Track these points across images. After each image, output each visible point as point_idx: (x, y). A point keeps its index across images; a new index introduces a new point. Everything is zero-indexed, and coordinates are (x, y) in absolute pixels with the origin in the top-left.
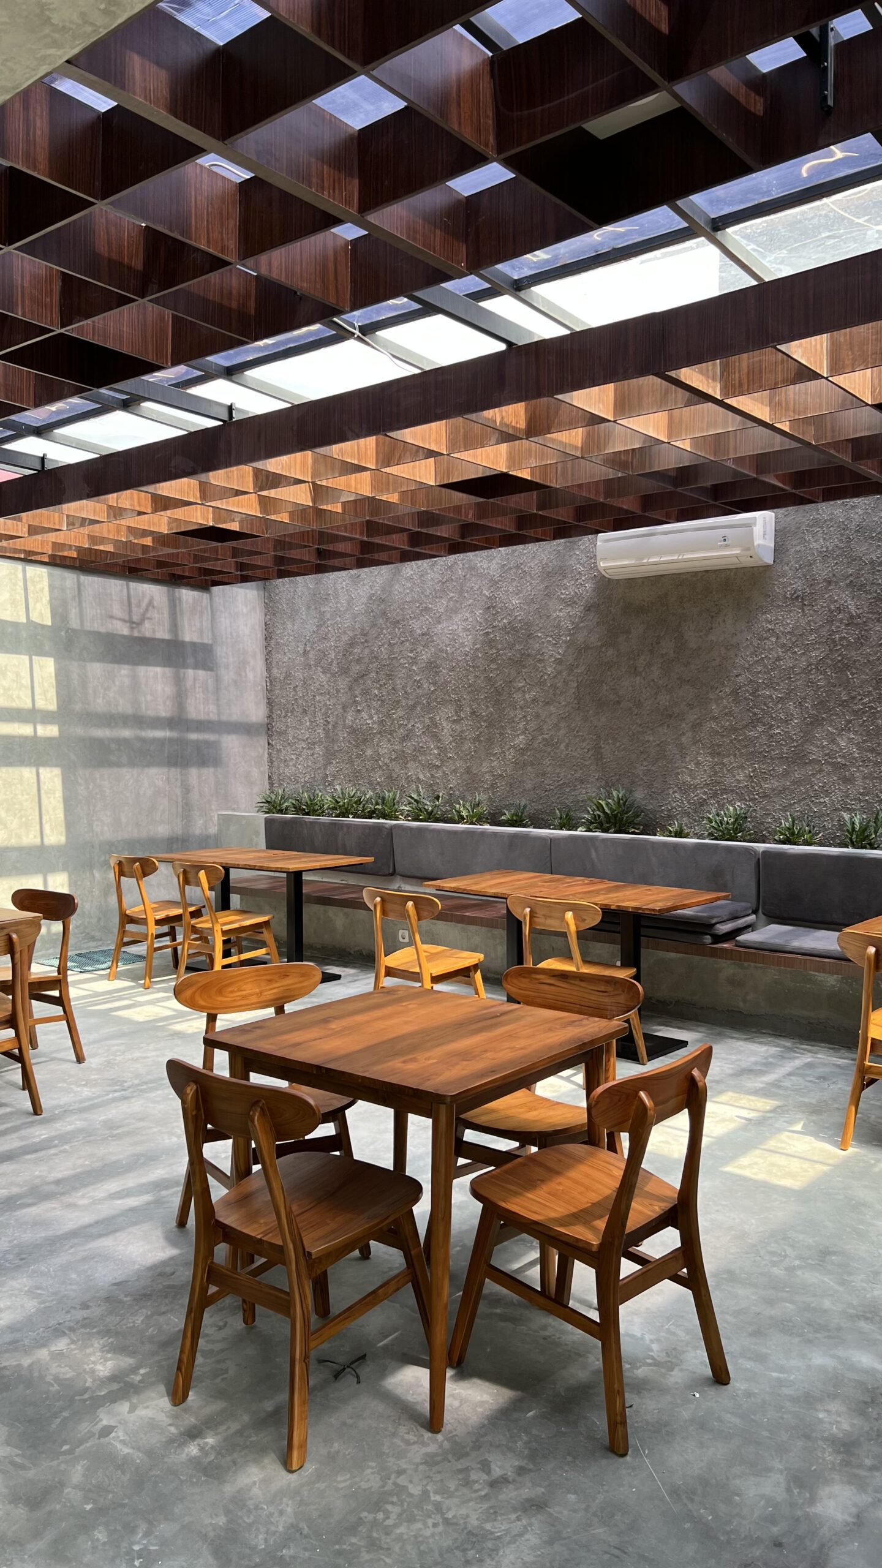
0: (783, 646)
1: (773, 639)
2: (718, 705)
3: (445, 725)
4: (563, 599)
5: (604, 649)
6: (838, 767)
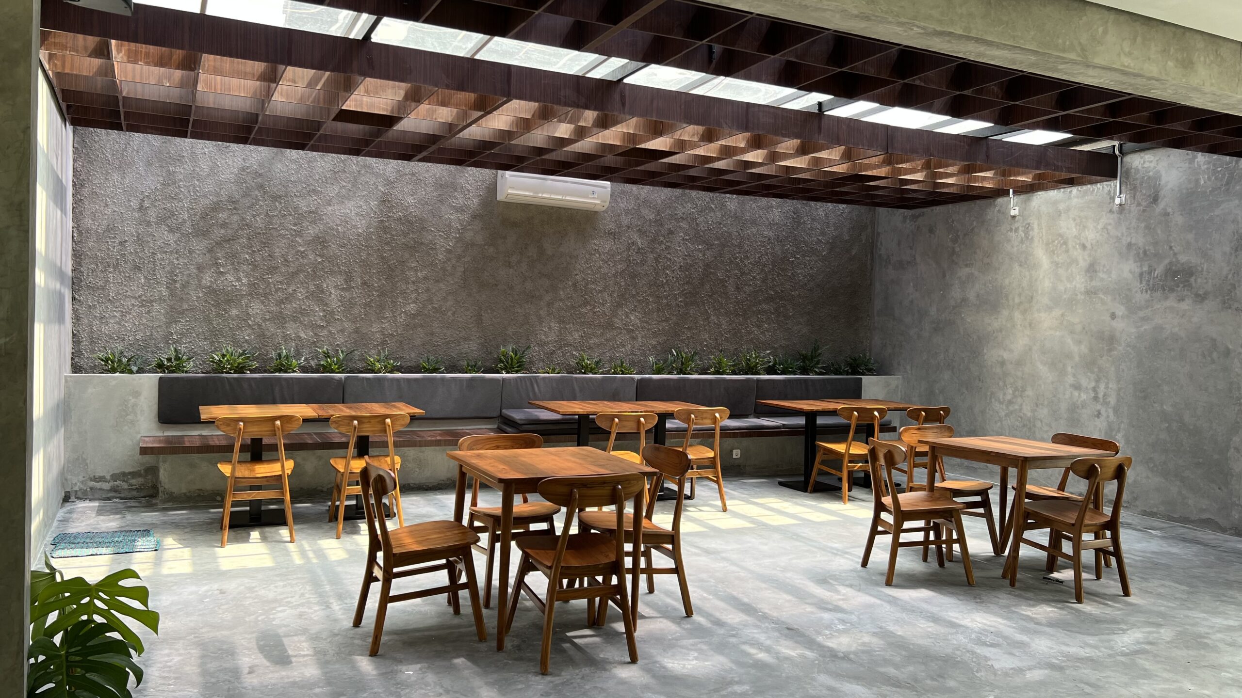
0: (603, 260)
1: (597, 255)
2: (564, 291)
3: (333, 291)
4: (454, 207)
5: (486, 247)
6: (630, 331)
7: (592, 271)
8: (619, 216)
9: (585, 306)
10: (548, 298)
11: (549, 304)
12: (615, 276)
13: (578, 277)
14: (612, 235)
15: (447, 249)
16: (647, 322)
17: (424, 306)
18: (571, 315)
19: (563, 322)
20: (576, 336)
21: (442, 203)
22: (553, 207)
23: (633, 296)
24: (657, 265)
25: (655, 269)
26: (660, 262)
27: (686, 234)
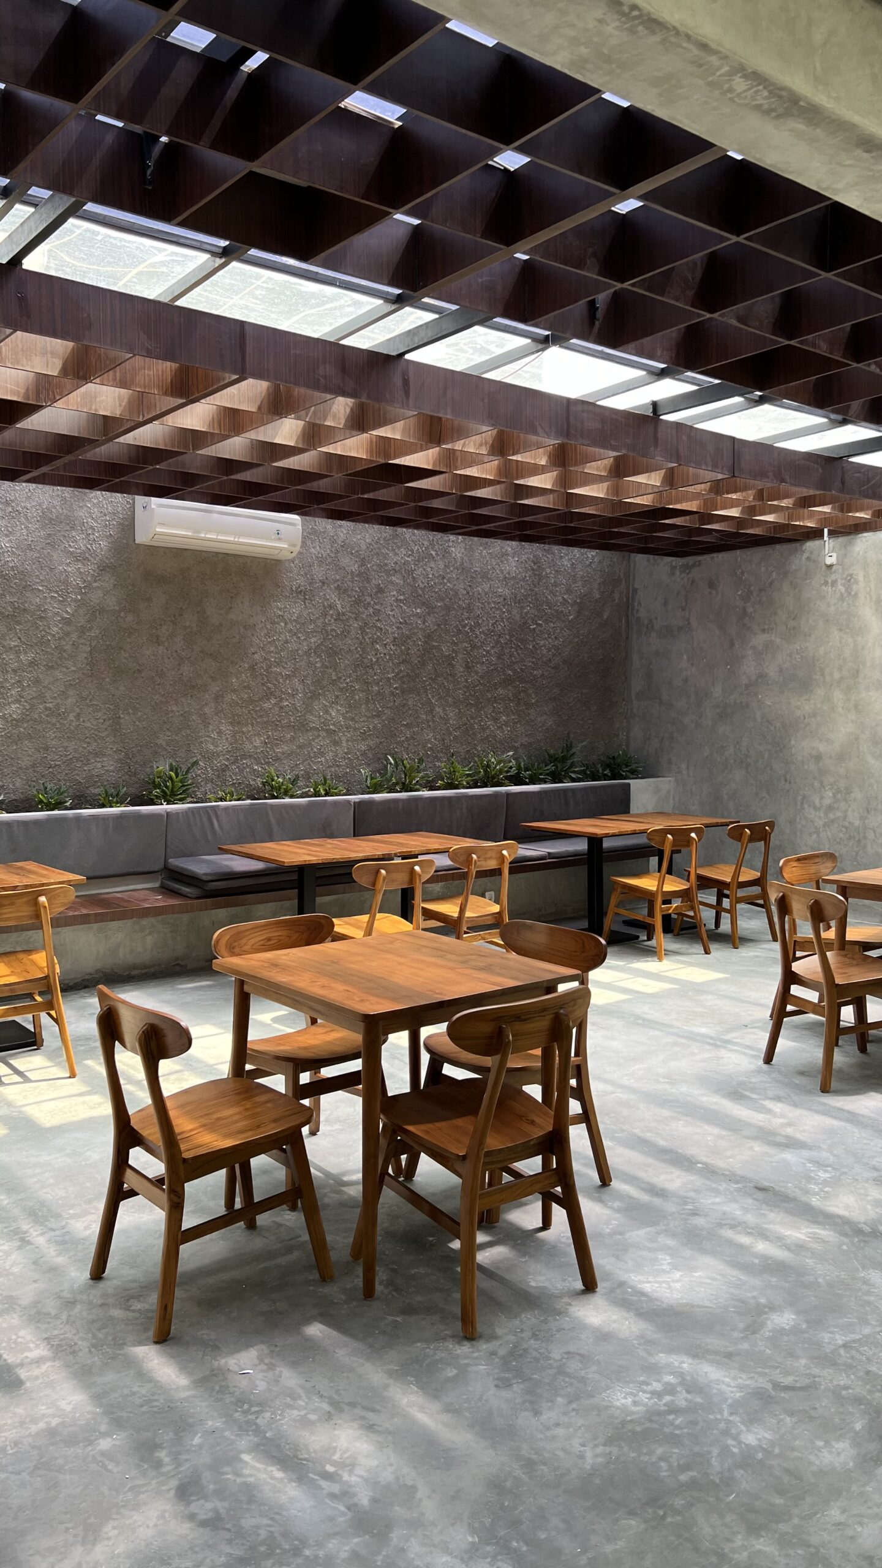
0: (290, 631)
1: (283, 624)
2: (237, 678)
4: (72, 553)
5: (122, 614)
6: (330, 732)
7: (276, 647)
8: (310, 566)
9: (268, 699)
10: (215, 688)
11: (218, 698)
12: (307, 653)
13: (256, 656)
14: (304, 595)
15: (63, 619)
16: (353, 719)
17: (32, 706)
18: (249, 712)
19: (239, 723)
20: (257, 743)
21: (54, 547)
22: (217, 553)
23: (333, 682)
24: (363, 638)
25: (361, 643)
26: (367, 634)
27: (399, 591)
